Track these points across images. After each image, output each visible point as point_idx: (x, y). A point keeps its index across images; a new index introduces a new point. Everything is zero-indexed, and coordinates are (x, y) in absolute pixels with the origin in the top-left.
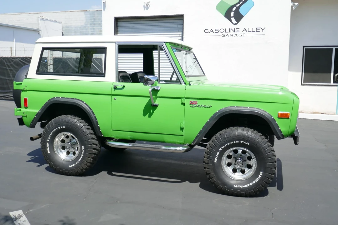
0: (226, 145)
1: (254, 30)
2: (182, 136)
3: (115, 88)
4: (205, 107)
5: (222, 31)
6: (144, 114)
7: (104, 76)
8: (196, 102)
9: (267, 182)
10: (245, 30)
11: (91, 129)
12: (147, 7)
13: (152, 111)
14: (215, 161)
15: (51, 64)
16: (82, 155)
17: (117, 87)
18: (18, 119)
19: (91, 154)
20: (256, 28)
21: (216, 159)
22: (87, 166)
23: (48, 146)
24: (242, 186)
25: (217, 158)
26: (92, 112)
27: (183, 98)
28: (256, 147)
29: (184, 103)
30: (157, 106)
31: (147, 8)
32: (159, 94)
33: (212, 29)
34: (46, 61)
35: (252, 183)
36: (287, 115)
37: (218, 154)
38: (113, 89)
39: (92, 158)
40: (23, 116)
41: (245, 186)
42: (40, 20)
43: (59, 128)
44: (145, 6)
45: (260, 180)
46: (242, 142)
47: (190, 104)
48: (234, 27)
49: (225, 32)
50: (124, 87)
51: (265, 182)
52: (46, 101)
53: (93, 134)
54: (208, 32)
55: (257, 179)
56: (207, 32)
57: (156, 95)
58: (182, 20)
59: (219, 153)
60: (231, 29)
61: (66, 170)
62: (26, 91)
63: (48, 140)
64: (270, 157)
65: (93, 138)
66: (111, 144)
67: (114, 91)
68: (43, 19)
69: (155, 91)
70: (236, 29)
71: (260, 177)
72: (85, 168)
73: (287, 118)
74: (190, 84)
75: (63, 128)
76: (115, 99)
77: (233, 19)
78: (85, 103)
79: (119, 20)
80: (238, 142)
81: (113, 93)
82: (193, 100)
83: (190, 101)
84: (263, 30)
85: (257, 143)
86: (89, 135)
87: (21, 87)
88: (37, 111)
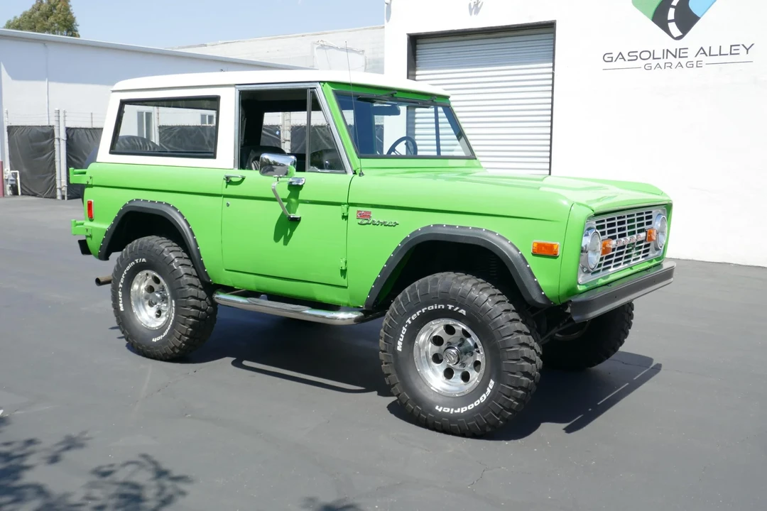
0: (420, 311)
1: (726, 50)
2: (346, 287)
3: (229, 181)
4: (384, 224)
5: (645, 55)
6: (277, 239)
7: (214, 157)
8: (370, 213)
9: (505, 405)
10: (702, 51)
11: (192, 265)
12: (475, 9)
13: (289, 231)
14: (399, 348)
15: (286, 140)
16: (173, 318)
17: (233, 179)
18: (80, 241)
19: (188, 317)
20: (731, 46)
21: (400, 343)
22: (181, 342)
23: (120, 296)
24: (452, 410)
25: (401, 340)
26: (191, 230)
27: (345, 204)
28: (479, 321)
29: (345, 215)
30: (297, 220)
31: (477, 11)
32: (303, 195)
33: (620, 53)
34: (277, 133)
35: (473, 406)
36: (550, 247)
37: (404, 333)
38: (225, 184)
39: (191, 327)
40: (87, 236)
41: (458, 411)
42: (317, 48)
43: (137, 261)
44: (472, 7)
45: (489, 399)
46: (450, 307)
47: (358, 217)
48: (674, 45)
49: (654, 59)
50: (243, 179)
51: (500, 404)
53: (195, 276)
54: (612, 61)
55: (484, 396)
56: (610, 59)
57: (296, 196)
58: (552, 35)
59: (406, 330)
60: (668, 50)
61: (148, 348)
62: (91, 186)
63: (121, 286)
64: (511, 348)
65: (191, 285)
67: (226, 187)
68: (323, 47)
69: (295, 188)
70: (680, 49)
71: (489, 391)
72: (178, 345)
73: (552, 254)
74: (361, 174)
75: (143, 261)
76: (228, 205)
77: (673, 27)
78: (180, 213)
79: (419, 41)
80: (443, 307)
81: (225, 192)
82: (363, 209)
83: (358, 211)
84: (747, 50)
85: (481, 312)
86: (185, 278)
87: (83, 180)
88: (106, 226)
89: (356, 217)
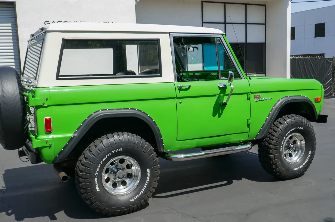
2: (248, 132)
3: (180, 89)
4: (266, 99)
6: (214, 115)
7: (161, 76)
8: (260, 96)
13: (221, 111)
14: (281, 150)
17: (183, 88)
19: (157, 176)
23: (96, 181)
24: (299, 168)
25: (282, 147)
26: (154, 122)
27: (248, 93)
28: (307, 130)
29: (249, 98)
35: (305, 163)
37: (283, 143)
38: (178, 91)
39: (158, 182)
41: (301, 167)
43: (113, 152)
46: (298, 128)
47: (255, 98)
50: (190, 87)
52: (85, 117)
55: (308, 158)
57: (224, 92)
63: (97, 173)
66: (175, 158)
67: (179, 92)
74: (250, 78)
75: (120, 150)
76: (180, 103)
78: (144, 113)
81: (179, 95)
82: (257, 94)
88: (71, 135)
89: (254, 98)
